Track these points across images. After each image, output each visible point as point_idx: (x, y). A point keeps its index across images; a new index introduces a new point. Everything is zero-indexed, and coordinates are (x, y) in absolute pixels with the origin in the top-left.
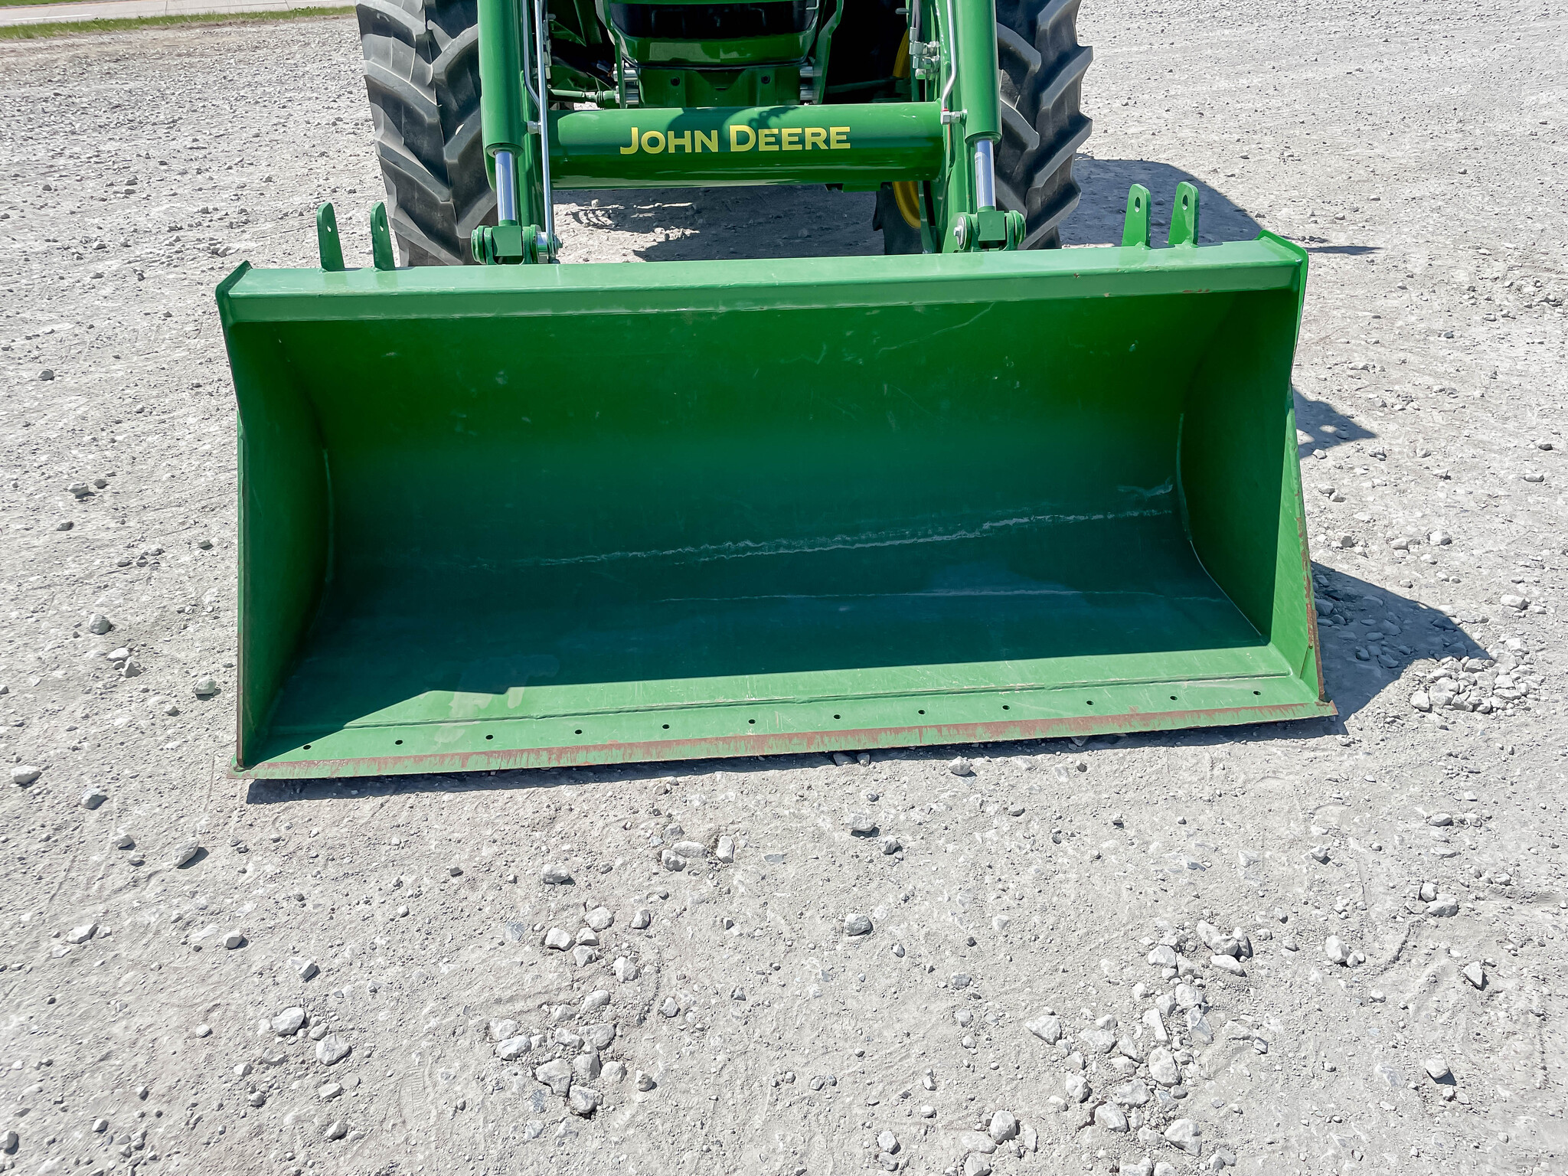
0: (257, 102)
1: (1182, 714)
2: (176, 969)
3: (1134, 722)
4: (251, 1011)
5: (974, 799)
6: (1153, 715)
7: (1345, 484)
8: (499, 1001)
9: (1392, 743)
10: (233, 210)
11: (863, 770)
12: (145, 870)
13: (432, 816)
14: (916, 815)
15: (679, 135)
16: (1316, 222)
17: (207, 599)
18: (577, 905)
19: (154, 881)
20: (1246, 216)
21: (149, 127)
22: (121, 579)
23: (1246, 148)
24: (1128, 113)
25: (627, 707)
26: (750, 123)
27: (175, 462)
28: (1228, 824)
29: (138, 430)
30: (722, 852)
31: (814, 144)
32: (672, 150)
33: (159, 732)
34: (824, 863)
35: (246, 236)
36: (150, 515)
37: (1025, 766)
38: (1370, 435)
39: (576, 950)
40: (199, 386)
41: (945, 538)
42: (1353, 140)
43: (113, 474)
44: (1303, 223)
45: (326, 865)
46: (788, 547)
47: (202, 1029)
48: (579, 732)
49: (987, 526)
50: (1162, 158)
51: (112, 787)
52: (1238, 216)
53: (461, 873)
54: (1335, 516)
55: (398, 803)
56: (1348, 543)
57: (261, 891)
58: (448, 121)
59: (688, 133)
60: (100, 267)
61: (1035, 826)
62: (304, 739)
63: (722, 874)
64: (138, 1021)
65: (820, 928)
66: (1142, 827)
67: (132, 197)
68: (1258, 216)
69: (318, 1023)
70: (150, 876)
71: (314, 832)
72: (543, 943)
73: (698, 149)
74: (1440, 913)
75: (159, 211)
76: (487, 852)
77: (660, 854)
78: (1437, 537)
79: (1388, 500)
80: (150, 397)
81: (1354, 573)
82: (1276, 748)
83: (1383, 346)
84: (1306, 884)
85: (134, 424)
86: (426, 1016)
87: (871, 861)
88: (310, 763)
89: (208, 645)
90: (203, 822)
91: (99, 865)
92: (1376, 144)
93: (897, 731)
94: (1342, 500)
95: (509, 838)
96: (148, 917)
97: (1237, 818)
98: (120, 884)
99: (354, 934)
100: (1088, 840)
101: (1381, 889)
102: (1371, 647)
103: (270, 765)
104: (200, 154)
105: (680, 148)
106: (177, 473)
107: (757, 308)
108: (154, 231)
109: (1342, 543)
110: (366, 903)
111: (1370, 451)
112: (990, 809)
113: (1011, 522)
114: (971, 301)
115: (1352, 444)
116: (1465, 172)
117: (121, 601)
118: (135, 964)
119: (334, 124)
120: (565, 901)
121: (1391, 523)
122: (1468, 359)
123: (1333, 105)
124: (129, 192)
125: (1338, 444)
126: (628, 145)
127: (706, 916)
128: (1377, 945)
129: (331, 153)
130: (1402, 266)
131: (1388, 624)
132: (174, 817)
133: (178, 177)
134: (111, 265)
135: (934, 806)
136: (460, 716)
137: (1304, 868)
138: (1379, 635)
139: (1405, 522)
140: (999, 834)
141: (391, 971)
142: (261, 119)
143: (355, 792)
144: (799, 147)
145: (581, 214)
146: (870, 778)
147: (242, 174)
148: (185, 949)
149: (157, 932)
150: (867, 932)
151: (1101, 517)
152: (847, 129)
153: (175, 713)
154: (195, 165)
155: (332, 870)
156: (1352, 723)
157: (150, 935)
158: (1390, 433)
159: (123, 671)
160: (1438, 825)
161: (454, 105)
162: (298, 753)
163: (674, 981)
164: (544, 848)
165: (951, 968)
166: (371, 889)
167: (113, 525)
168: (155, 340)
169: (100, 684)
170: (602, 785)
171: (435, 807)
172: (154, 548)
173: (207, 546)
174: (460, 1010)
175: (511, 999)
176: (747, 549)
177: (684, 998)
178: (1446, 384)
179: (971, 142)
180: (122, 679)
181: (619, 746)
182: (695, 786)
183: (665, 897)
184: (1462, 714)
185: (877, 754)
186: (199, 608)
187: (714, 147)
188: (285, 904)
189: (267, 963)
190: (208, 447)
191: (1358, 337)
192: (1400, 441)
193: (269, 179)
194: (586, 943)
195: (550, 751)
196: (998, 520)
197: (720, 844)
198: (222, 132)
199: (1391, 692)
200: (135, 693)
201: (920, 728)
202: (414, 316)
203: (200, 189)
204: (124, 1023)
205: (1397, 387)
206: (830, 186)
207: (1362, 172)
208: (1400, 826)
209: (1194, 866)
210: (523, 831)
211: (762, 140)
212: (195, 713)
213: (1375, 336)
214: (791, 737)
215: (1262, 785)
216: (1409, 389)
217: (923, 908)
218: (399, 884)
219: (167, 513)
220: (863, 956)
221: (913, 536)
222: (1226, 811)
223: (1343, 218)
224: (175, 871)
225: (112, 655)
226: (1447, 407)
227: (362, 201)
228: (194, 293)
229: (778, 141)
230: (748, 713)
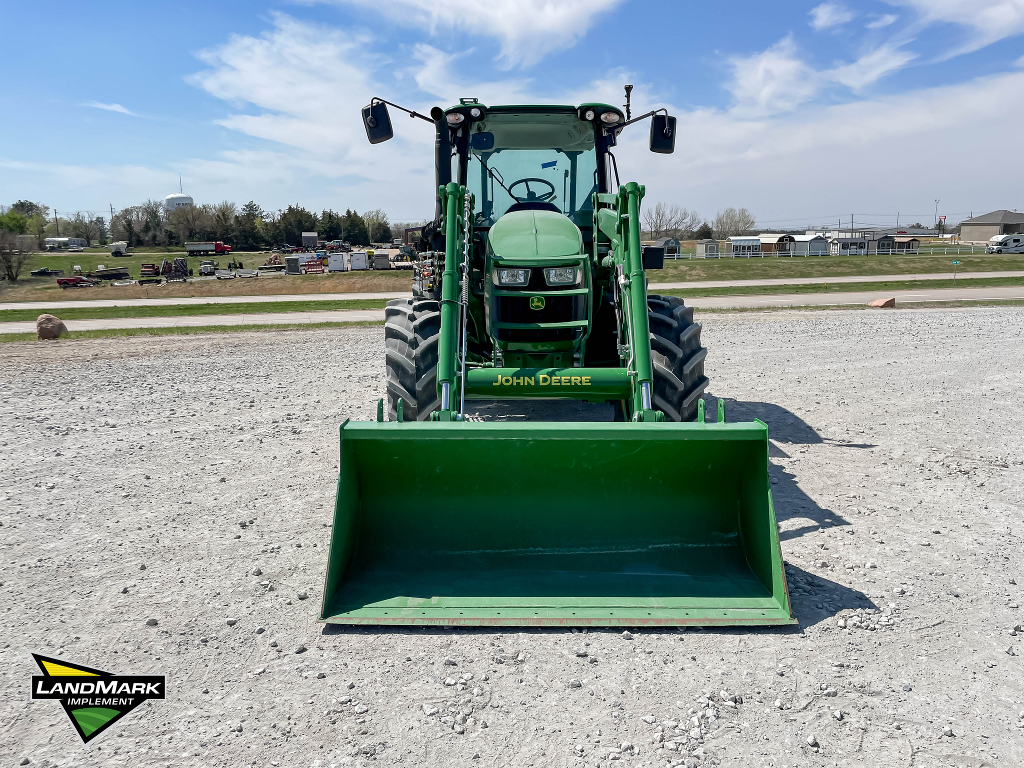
0: (309, 367)
1: (728, 620)
2: (298, 683)
3: (706, 622)
4: (328, 697)
5: (631, 647)
6: (715, 620)
7: (830, 543)
8: (426, 699)
9: (824, 638)
10: (302, 415)
11: (584, 635)
12: (282, 654)
13: (398, 642)
14: (605, 651)
15: (518, 378)
16: (848, 433)
17: (300, 566)
18: (459, 672)
19: (286, 657)
20: (812, 429)
21: (256, 378)
22: (263, 557)
23: (819, 399)
24: (760, 380)
25: (482, 606)
26: (547, 374)
27: (283, 515)
28: (742, 661)
29: (265, 503)
30: (519, 658)
31: (575, 383)
32: (515, 384)
33: (284, 610)
34: (563, 665)
35: (308, 426)
36: (273, 535)
37: (656, 638)
38: (848, 524)
39: (458, 685)
40: (291, 486)
41: (631, 551)
42: (880, 396)
43: (256, 519)
44: (842, 433)
45: (355, 656)
46: (558, 551)
47: (310, 701)
48: (461, 613)
49: (650, 547)
50: (773, 402)
51: (266, 627)
52: (808, 429)
53: (411, 660)
54: (822, 555)
55: (385, 637)
56: (824, 565)
57: (330, 662)
58: (419, 372)
59: (522, 378)
60: (242, 437)
61: (656, 658)
62: (347, 610)
63: (520, 666)
64: (284, 698)
65: (558, 685)
66: (704, 661)
67: (253, 408)
68: (818, 430)
69: (355, 701)
70: (285, 656)
71: (350, 644)
72: (444, 683)
73: (526, 384)
74: (828, 695)
75: (267, 414)
76: (422, 654)
77: (494, 658)
78: (868, 565)
79: (850, 551)
80: (269, 490)
81: (825, 577)
82: (771, 637)
83: (867, 488)
84: (772, 682)
85: (263, 500)
86: (398, 701)
87: (584, 665)
88: (350, 618)
89: (302, 581)
90: (305, 640)
91: (264, 651)
92: (892, 398)
93: (600, 620)
94: (827, 549)
95: (431, 650)
96: (285, 668)
97: (747, 660)
98: (272, 658)
99: (368, 676)
100: (679, 664)
101: (805, 686)
102: (824, 604)
103: (334, 618)
104: (284, 390)
105: (518, 384)
106: (284, 519)
107: (544, 439)
108: (265, 423)
109: (822, 565)
110: (372, 667)
111: (847, 530)
112: (638, 651)
113: (662, 546)
114: (630, 439)
115: (839, 527)
116: (937, 413)
117: (264, 564)
118: (281, 682)
119: (348, 378)
120: (454, 671)
121: (848, 559)
122: (909, 495)
123: (874, 379)
124: (251, 406)
125: (831, 527)
126: (497, 382)
127: (512, 679)
128: (798, 704)
129: (347, 391)
130: (888, 454)
131: (834, 596)
132: (293, 638)
133: (274, 400)
134: (246, 436)
135: (614, 649)
136: (411, 605)
137: (772, 676)
138: (830, 600)
139: (855, 558)
140: (641, 659)
141: (383, 688)
142: (311, 375)
143: (366, 633)
144: (569, 384)
145: (470, 419)
146: (587, 638)
147: (305, 399)
148: (301, 678)
149: (289, 673)
150: (579, 687)
151: (704, 545)
152: (590, 378)
153: (290, 604)
154: (282, 395)
155: (358, 657)
156: (807, 630)
157: (287, 673)
158: (859, 524)
159: (267, 589)
160: (837, 666)
161: (422, 366)
162: (345, 615)
163: (497, 697)
164: (445, 654)
165: (612, 699)
166: (374, 663)
167: (257, 537)
168: (270, 467)
169: (258, 593)
170: (470, 636)
171: (400, 639)
172: (276, 546)
173: (299, 546)
174: (411, 700)
175: (431, 698)
176: (540, 551)
177: (501, 703)
178: (894, 505)
179: (641, 383)
180: (267, 592)
181: (478, 619)
182: (510, 638)
183: (495, 672)
184: (860, 630)
185: (591, 629)
186: (297, 569)
187: (533, 383)
188: (340, 666)
189: (334, 683)
190: (297, 510)
191: (855, 484)
192: (863, 527)
193: (318, 402)
194: (462, 684)
195: (449, 619)
196: (656, 544)
197: (520, 655)
198: (292, 381)
199: (829, 620)
200: (273, 597)
201: (610, 619)
202: (411, 438)
203: (286, 405)
204: (279, 698)
205: (869, 506)
206: (583, 401)
207: (880, 411)
208: (820, 666)
209: (723, 674)
210: (436, 649)
211: (553, 381)
212: (298, 604)
213: (864, 483)
214: (553, 619)
215: (761, 649)
216: (875, 507)
217: (603, 681)
218: (385, 662)
219: (281, 534)
220: (576, 694)
221: (615, 550)
222: (742, 657)
223: (863, 432)
224: (295, 655)
225: (262, 583)
226: (892, 514)
227: (364, 412)
228: (286, 449)
229: (560, 381)
230: (536, 610)
